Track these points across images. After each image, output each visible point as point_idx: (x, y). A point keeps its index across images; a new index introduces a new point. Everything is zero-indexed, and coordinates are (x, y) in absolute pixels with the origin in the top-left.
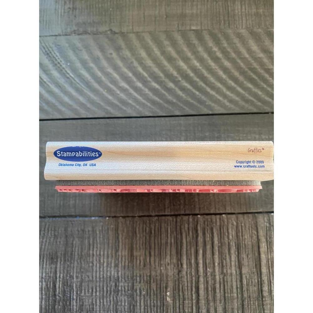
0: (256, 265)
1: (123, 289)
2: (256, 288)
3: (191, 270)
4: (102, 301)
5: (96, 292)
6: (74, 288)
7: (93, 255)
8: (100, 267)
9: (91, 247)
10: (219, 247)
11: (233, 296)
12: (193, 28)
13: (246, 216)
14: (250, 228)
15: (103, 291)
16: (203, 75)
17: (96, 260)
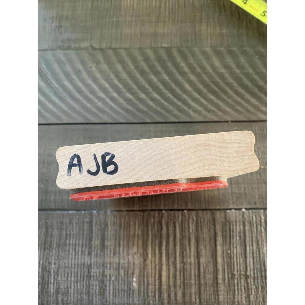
0: (212, 256)
1: (95, 274)
2: (212, 276)
3: (155, 259)
4: (76, 285)
5: (71, 277)
6: (52, 273)
7: (70, 244)
8: (75, 255)
9: (68, 237)
10: (180, 239)
11: (191, 283)
12: (165, 45)
13: (205, 212)
14: (209, 223)
15: (77, 276)
16: (171, 87)
17: (72, 249)
